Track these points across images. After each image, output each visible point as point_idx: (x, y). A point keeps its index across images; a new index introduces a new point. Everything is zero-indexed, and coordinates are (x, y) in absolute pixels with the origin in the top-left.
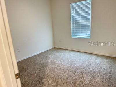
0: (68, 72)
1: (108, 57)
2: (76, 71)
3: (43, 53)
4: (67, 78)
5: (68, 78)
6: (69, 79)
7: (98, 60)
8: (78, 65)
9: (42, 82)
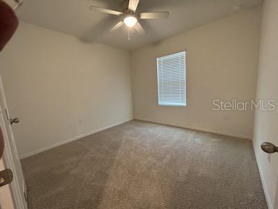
0: (150, 158)
1: (214, 135)
2: (164, 157)
3: (117, 126)
4: (148, 169)
5: (150, 169)
6: (153, 170)
7: (199, 140)
8: (168, 146)
9: (107, 175)
